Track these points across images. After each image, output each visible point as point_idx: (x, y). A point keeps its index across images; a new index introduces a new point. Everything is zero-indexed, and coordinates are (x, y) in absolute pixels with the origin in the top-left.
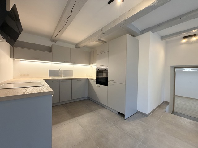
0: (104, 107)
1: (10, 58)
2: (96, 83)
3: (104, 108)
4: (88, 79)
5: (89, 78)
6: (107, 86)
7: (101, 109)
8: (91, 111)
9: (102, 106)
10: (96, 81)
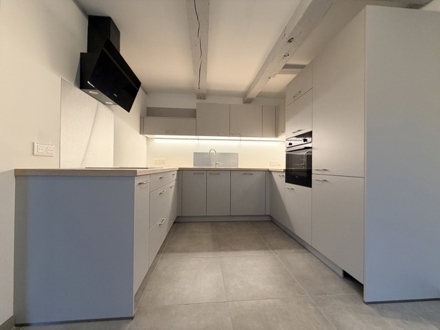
0: (304, 247)
1: (140, 134)
2: (286, 181)
3: (304, 250)
4: (269, 172)
5: (271, 168)
6: (311, 187)
7: (293, 251)
8: (264, 246)
9: (301, 245)
10: (284, 174)
